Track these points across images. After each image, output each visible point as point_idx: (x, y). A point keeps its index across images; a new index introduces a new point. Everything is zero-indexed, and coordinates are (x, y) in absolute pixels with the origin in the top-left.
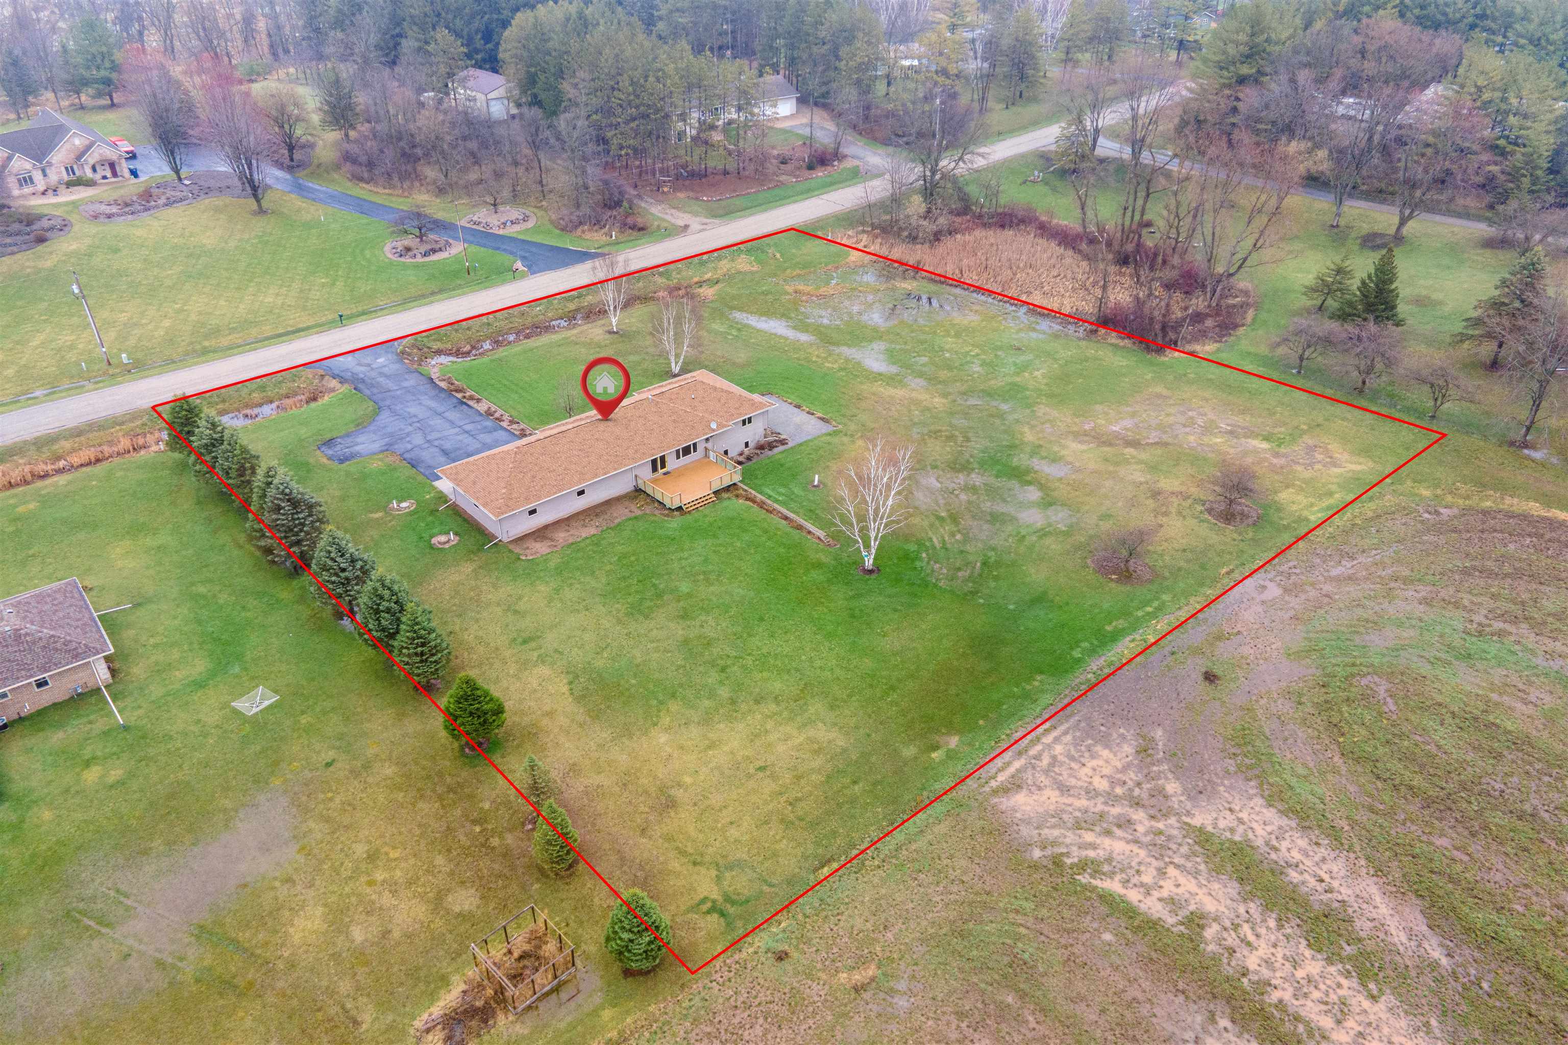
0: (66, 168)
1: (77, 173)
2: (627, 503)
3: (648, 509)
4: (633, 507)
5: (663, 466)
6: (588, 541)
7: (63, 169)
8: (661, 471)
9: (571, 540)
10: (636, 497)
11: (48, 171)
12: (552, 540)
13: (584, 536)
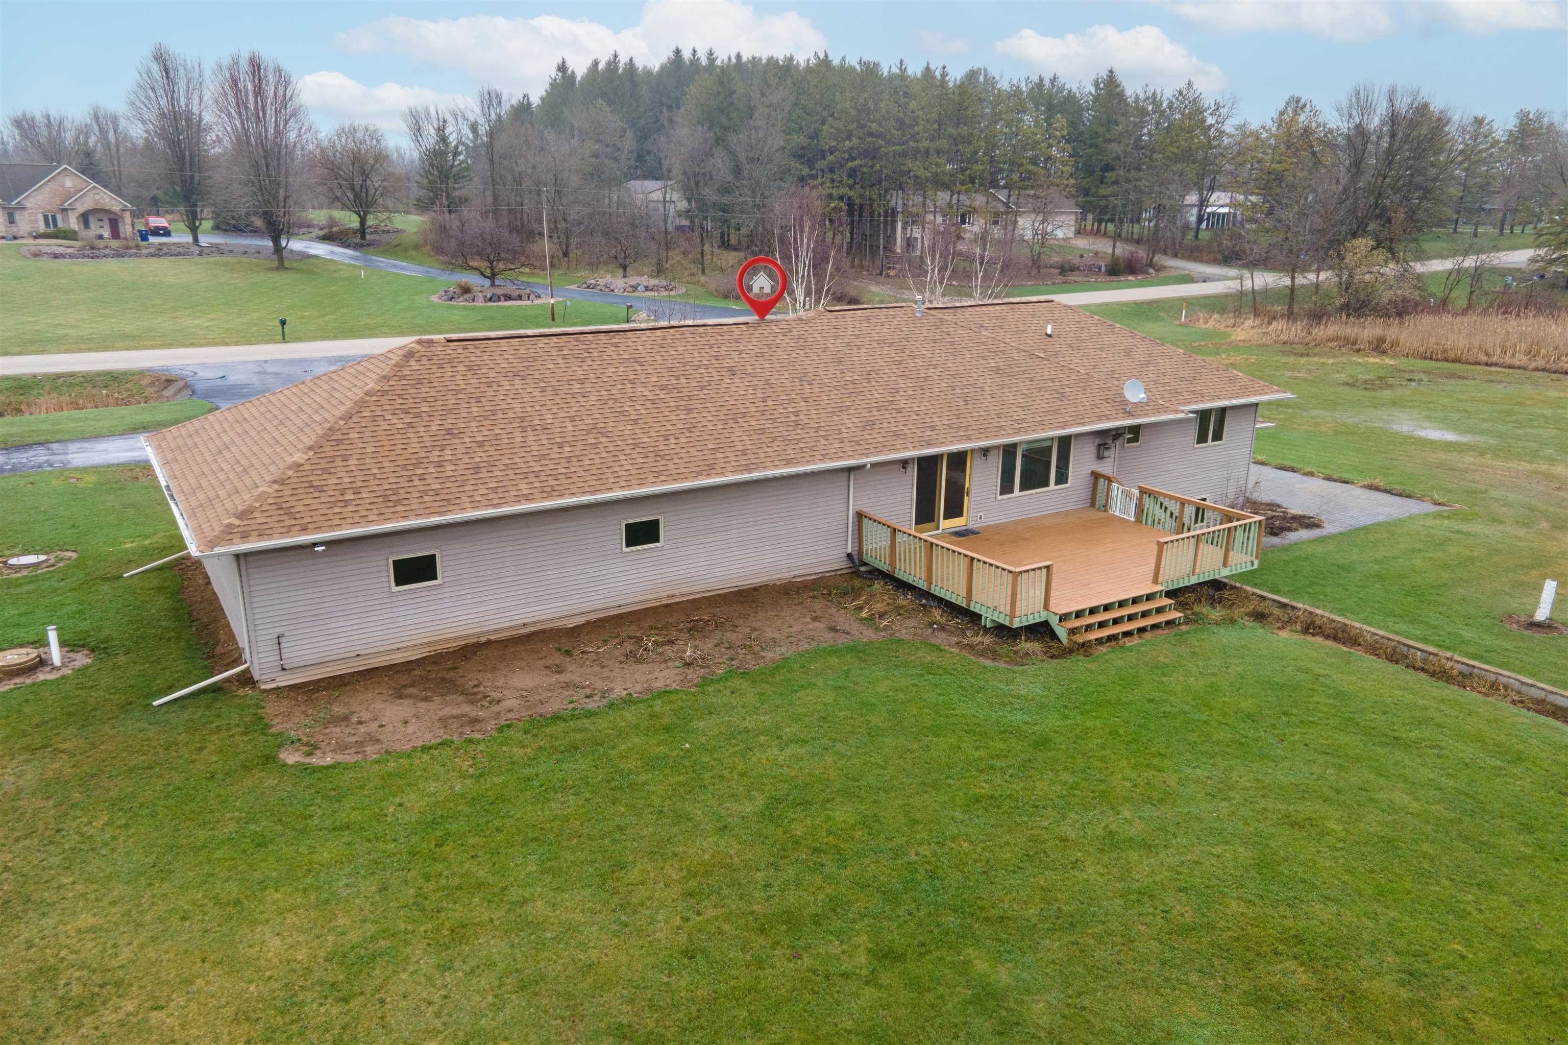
0: (46, 218)
1: (60, 224)
2: (818, 605)
3: (906, 628)
4: (843, 620)
5: (955, 509)
6: (630, 715)
7: (41, 218)
8: (947, 524)
9: (555, 705)
10: (856, 593)
11: (18, 216)
12: (472, 697)
13: (619, 691)
